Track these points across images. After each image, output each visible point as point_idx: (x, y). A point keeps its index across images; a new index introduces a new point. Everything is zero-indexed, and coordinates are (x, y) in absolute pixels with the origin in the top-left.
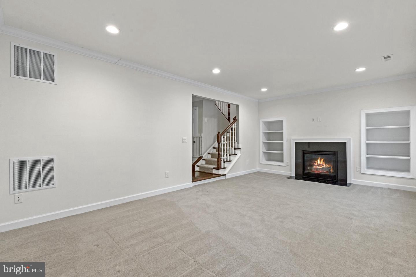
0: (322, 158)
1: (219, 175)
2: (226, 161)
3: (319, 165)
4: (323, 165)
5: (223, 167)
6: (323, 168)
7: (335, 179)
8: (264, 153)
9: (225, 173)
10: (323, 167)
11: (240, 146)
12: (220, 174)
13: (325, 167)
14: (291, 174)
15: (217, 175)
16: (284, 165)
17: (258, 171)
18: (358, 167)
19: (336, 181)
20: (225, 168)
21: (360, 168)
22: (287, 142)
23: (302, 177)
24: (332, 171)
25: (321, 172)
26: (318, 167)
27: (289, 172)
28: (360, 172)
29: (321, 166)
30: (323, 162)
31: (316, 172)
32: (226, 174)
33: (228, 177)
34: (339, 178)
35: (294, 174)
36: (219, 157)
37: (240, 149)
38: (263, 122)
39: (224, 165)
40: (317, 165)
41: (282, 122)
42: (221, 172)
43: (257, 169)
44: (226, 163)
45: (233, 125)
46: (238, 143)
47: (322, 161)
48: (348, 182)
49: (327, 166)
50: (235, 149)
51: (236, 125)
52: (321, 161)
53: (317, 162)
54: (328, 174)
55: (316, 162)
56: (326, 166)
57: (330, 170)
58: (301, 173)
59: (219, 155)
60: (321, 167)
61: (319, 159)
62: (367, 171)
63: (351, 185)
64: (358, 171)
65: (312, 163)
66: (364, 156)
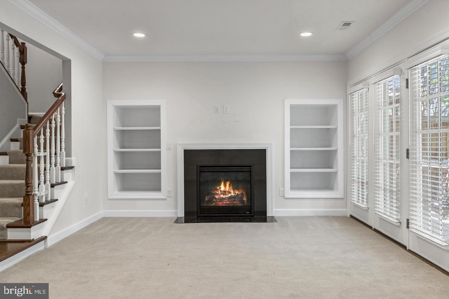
0: (228, 181)
1: (30, 243)
2: (44, 200)
3: (224, 193)
4: (230, 192)
5: (38, 219)
6: (230, 197)
7: (250, 213)
8: (116, 174)
9: (44, 234)
10: (230, 195)
11: (74, 161)
12: (33, 240)
13: (233, 195)
14: (176, 213)
15: (28, 244)
16: (163, 197)
17: (103, 216)
18: (281, 189)
19: (251, 216)
20: (43, 221)
21: (284, 190)
22: (168, 149)
23: (198, 217)
24: (245, 199)
25: (228, 204)
26: (222, 196)
27: (173, 211)
28: (284, 196)
29: (227, 193)
30: (230, 187)
31: (220, 204)
32: (46, 237)
33: (50, 242)
34: (256, 210)
35: (181, 214)
36: (27, 192)
37: (72, 168)
38: (113, 105)
39: (41, 213)
40: (219, 192)
41: (157, 109)
42: (35, 233)
43: (102, 213)
44: (45, 206)
45: (57, 108)
46: (69, 154)
47: (228, 184)
48: (269, 214)
49: (237, 192)
50: (62, 169)
51: (63, 108)
52: (225, 186)
53: (220, 188)
54: (240, 205)
55: (218, 188)
56: (235, 193)
57: (242, 198)
58: (196, 210)
59: (28, 187)
60: (227, 196)
61: (222, 183)
62: (290, 194)
63: (273, 219)
64: (281, 195)
65: (212, 191)
66: (288, 171)
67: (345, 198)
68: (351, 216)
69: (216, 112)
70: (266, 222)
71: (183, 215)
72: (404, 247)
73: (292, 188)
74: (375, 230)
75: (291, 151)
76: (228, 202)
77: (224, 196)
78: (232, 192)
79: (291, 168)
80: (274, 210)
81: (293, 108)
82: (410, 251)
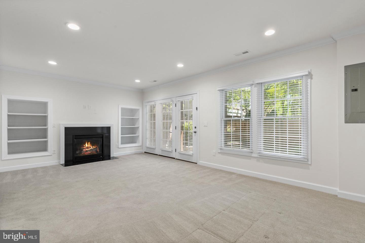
3: (88, 148)
4: (90, 148)
7: (103, 156)
10: (90, 149)
19: (103, 158)
21: (118, 145)
24: (98, 150)
26: (87, 149)
27: (58, 161)
29: (89, 148)
30: (90, 145)
31: (86, 154)
34: (105, 155)
40: (85, 148)
47: (89, 143)
48: (111, 156)
49: (94, 147)
52: (88, 144)
53: (85, 146)
54: (96, 153)
57: (96, 150)
58: (72, 159)
60: (89, 149)
61: (86, 143)
62: (121, 146)
63: (114, 158)
64: (117, 147)
65: (82, 147)
66: (120, 136)
67: (142, 146)
68: (145, 152)
69: (84, 108)
70: (110, 159)
71: (64, 163)
72: (174, 158)
73: (122, 143)
74: (159, 155)
75: (121, 127)
76: (90, 152)
77: (88, 150)
78: (91, 147)
79: (121, 135)
80: (114, 154)
81: (122, 109)
82: (176, 159)
